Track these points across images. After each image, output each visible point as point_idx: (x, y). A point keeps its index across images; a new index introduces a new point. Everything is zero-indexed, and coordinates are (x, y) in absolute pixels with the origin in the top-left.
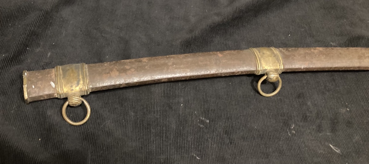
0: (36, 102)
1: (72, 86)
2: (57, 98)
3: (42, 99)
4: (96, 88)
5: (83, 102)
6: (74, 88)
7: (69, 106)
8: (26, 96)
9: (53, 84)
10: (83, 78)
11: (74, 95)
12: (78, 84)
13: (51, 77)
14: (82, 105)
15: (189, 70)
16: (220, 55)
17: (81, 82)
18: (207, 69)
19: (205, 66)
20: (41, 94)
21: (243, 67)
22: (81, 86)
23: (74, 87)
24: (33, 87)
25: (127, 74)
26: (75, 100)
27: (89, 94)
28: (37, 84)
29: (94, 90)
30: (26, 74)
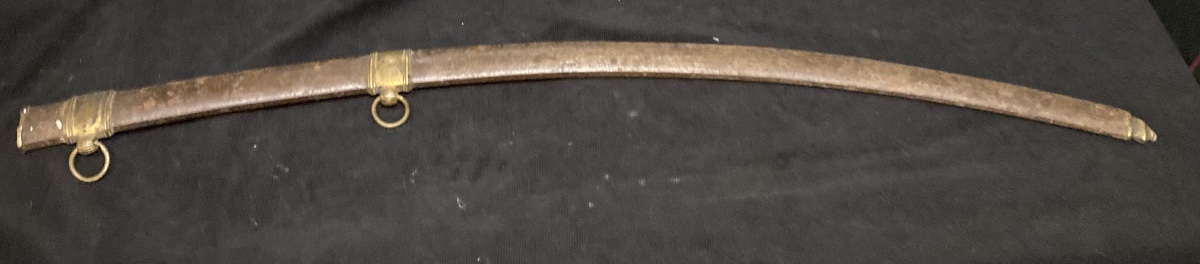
0: (34, 151)
1: (84, 126)
2: (65, 144)
3: (43, 145)
4: (122, 127)
5: (99, 148)
6: (87, 128)
7: (78, 155)
8: (20, 143)
9: (59, 124)
10: (103, 113)
11: (86, 139)
12: (94, 121)
13: (59, 114)
14: (99, 152)
15: (261, 94)
16: (317, 67)
17: (99, 119)
18: (291, 91)
19: (289, 86)
20: (42, 139)
21: (347, 85)
22: (97, 124)
23: (88, 126)
24: (32, 129)
25: (167, 105)
26: (88, 146)
27: (112, 137)
28: (37, 125)
29: (117, 131)
30: (25, 111)
